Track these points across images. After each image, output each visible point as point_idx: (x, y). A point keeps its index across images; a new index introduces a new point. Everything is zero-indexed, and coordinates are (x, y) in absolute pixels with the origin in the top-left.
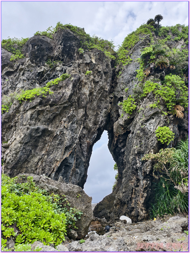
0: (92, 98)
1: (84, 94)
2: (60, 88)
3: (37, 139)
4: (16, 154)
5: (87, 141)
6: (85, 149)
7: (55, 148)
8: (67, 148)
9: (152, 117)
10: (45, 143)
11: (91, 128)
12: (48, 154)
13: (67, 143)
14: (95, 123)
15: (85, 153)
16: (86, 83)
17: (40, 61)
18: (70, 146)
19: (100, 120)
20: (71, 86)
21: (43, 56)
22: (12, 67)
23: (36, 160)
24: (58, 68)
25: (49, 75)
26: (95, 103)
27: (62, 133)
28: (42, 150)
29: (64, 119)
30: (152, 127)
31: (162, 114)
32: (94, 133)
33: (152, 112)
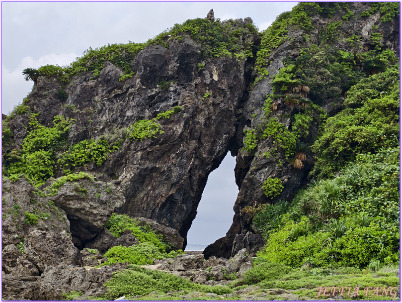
0: (210, 123)
1: (199, 123)
2: (172, 122)
3: (145, 177)
4: (126, 191)
5: (198, 173)
6: (195, 183)
7: (161, 183)
8: (173, 185)
9: (264, 166)
10: (152, 178)
11: (204, 159)
12: (154, 189)
13: (174, 179)
14: (211, 152)
15: (195, 188)
16: (202, 110)
17: (152, 83)
18: (177, 182)
19: (217, 150)
20: (182, 124)
21: (155, 77)
22: (120, 88)
23: (142, 195)
24: (172, 89)
25: (160, 97)
26: (213, 128)
27: (170, 170)
28: (148, 185)
29: (173, 155)
30: (263, 177)
31: (278, 162)
32: (208, 164)
33: (264, 162)
